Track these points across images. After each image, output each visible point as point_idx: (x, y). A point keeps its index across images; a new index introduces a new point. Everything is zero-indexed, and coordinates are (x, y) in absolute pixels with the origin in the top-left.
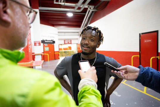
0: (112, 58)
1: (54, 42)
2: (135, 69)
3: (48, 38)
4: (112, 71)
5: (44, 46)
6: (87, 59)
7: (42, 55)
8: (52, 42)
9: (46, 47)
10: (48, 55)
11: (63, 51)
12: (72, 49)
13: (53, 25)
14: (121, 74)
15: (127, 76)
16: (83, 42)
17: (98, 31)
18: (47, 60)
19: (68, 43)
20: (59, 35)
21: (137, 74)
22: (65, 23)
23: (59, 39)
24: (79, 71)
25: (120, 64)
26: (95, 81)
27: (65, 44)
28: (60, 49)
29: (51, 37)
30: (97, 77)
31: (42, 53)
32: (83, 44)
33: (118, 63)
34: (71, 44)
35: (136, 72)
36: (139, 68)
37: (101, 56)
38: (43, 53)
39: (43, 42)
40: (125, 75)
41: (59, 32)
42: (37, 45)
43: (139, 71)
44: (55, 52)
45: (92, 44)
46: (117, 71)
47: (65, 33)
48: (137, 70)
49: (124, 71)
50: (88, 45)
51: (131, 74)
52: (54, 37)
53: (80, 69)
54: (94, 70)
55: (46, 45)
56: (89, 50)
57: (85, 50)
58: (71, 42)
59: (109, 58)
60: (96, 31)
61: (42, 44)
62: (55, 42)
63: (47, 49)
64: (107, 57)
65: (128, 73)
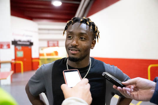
0: (116, 67)
1: (31, 44)
2: (149, 84)
3: (23, 38)
4: (114, 86)
5: (16, 50)
6: (76, 67)
7: (12, 63)
8: (28, 43)
9: (19, 50)
10: (21, 63)
11: (46, 57)
12: (59, 54)
13: (31, 18)
14: (128, 92)
15: (138, 95)
16: (69, 42)
17: (90, 23)
18: (20, 71)
19: (54, 46)
20: (39, 34)
21: (153, 91)
22: (49, 16)
23: (40, 40)
24: (63, 86)
25: (128, 76)
26: (87, 101)
27: (48, 46)
28: (40, 55)
29: (27, 36)
30: (90, 95)
31: (13, 60)
32: (70, 46)
33: (124, 74)
34: (58, 46)
35: (150, 88)
36: (155, 81)
37: (98, 63)
38: (15, 60)
39: (15, 43)
40: (134, 93)
41: (40, 29)
42: (5, 47)
43: (155, 86)
44: (32, 59)
45: (84, 44)
46: (122, 88)
47: (49, 30)
48: (151, 85)
49: (132, 87)
50: (77, 47)
51: (142, 91)
52: (31, 36)
53: (65, 83)
54: (87, 84)
55: (19, 48)
56: (80, 54)
57: (73, 54)
58: (58, 44)
59: (111, 66)
60: (87, 24)
61: (12, 47)
62: (34, 44)
63: (20, 54)
64: (107, 65)
65: (138, 90)
